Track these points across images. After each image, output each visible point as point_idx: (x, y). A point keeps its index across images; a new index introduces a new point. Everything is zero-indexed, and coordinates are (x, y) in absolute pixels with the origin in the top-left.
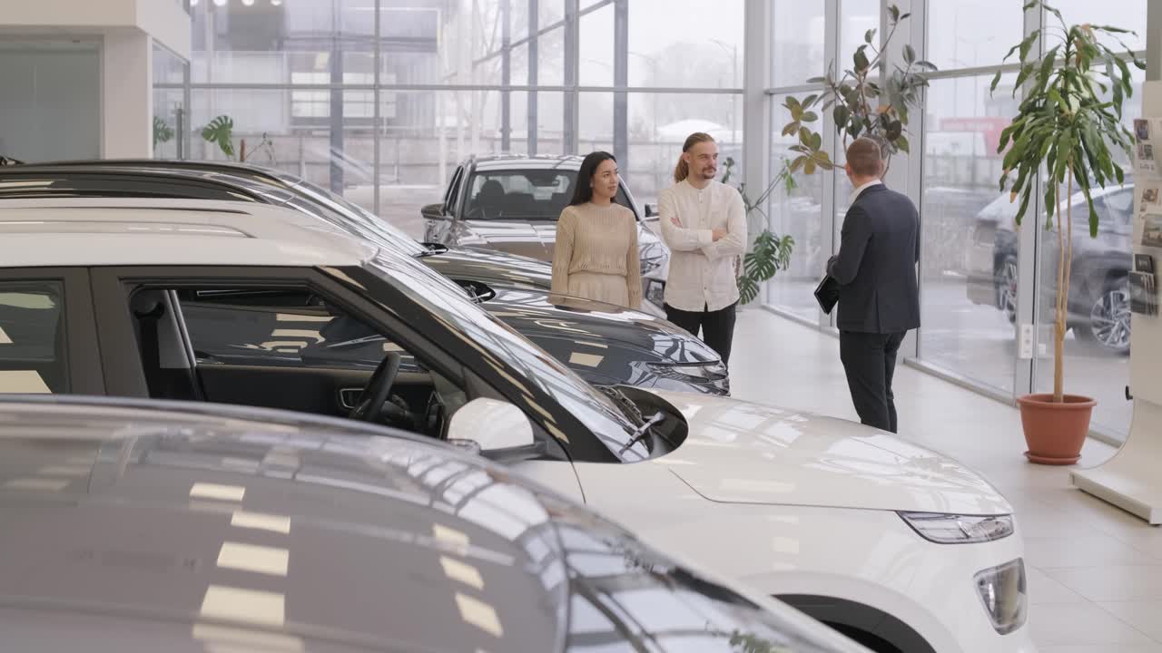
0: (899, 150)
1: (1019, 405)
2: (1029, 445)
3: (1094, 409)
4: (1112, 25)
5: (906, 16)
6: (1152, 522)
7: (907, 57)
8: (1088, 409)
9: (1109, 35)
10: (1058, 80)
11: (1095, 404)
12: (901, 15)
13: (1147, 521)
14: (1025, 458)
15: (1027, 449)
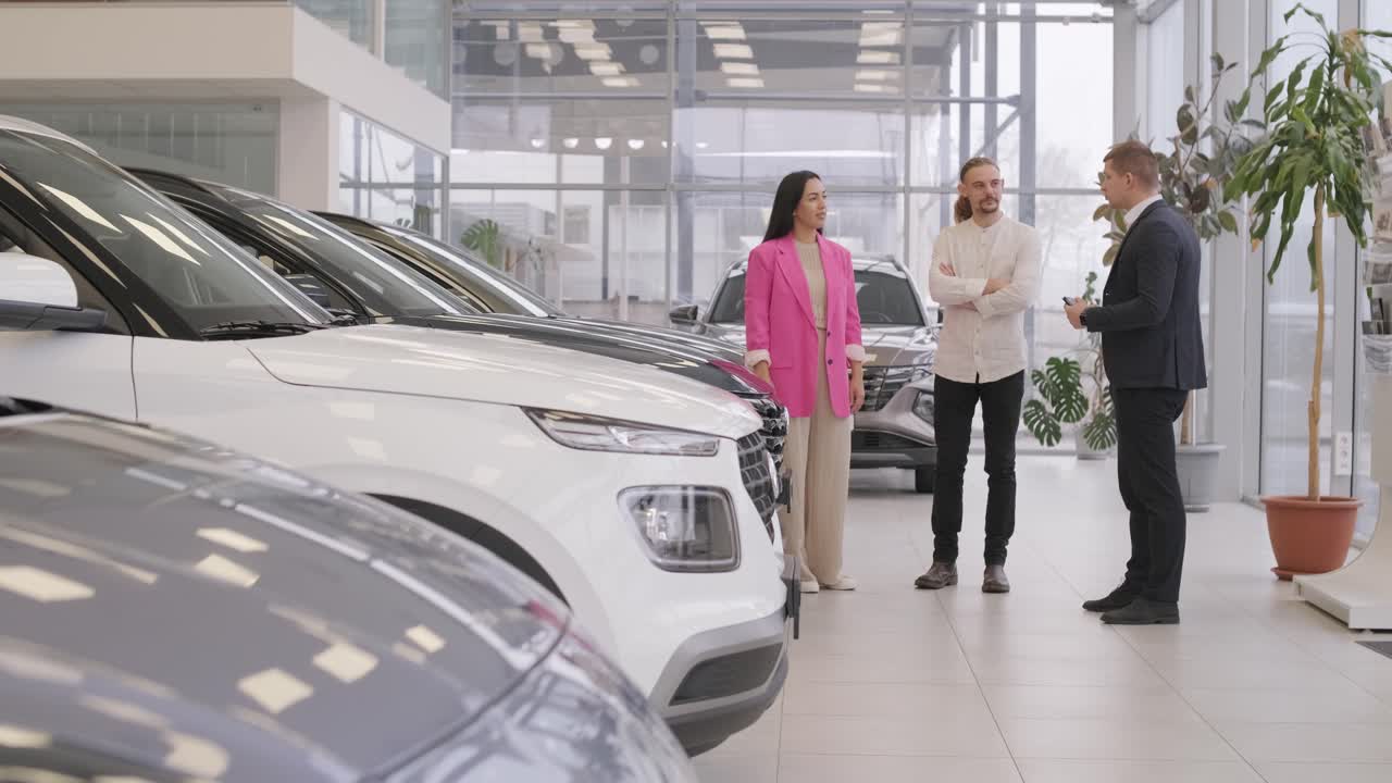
0: (1223, 230)
1: (1264, 506)
2: (1278, 561)
3: (1359, 510)
4: (1385, 30)
5: (1233, 65)
6: (1351, 626)
7: (1230, 116)
8: (1354, 509)
9: (1381, 42)
10: (1323, 102)
11: (1361, 505)
12: (1226, 65)
13: (1345, 624)
14: (1274, 576)
15: (1275, 565)
